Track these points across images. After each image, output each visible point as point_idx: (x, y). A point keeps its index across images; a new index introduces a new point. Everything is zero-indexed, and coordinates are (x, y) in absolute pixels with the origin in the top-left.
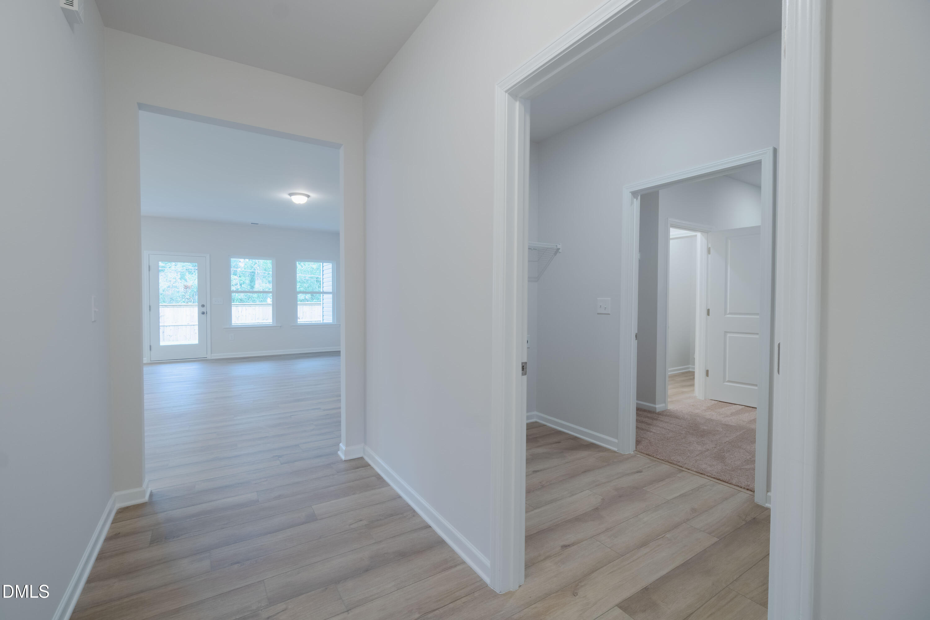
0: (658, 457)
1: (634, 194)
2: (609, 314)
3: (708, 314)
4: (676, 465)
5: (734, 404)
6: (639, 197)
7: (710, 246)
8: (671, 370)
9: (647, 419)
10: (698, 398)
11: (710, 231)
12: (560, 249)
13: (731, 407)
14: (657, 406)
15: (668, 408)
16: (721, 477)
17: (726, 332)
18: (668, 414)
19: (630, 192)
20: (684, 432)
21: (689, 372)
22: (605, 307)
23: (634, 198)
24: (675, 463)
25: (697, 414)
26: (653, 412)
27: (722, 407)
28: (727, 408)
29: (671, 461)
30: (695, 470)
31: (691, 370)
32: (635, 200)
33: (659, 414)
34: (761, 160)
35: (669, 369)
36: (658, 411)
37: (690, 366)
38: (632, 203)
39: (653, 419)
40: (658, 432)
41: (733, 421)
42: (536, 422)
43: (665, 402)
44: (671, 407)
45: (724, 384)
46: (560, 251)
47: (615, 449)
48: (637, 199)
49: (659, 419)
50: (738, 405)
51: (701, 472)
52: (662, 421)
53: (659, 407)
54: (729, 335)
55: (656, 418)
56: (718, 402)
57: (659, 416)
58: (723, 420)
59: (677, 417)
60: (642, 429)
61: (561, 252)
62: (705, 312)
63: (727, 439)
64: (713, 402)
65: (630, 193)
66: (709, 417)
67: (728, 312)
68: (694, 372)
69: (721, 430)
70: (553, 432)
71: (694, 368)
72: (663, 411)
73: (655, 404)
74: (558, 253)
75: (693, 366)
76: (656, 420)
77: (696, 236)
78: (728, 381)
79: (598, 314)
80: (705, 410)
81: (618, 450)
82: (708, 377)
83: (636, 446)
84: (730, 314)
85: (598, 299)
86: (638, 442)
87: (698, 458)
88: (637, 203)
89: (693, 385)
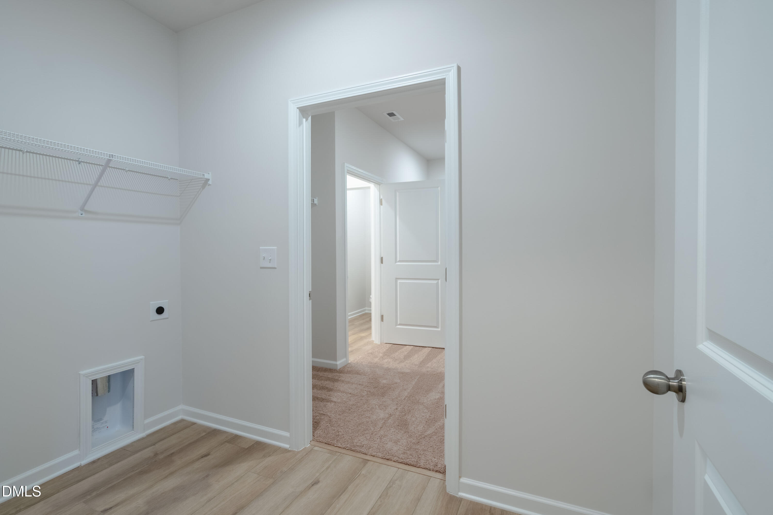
0: (339, 445)
1: (304, 111)
2: (275, 268)
3: (382, 262)
4: (360, 452)
5: (405, 345)
6: (310, 118)
7: (382, 197)
8: (351, 315)
9: (327, 382)
10: (375, 343)
11: (382, 184)
12: (209, 180)
13: (403, 349)
14: (338, 363)
15: (349, 362)
16: (408, 460)
17: (397, 279)
18: (349, 369)
19: (298, 108)
20: (365, 393)
21: (366, 314)
22: (270, 258)
23: (304, 118)
24: (358, 449)
25: (376, 365)
26: (335, 370)
27: (396, 350)
28: (400, 351)
29: (354, 448)
30: (380, 455)
31: (367, 312)
32: (304, 120)
33: (341, 371)
34: (445, 79)
35: (349, 314)
36: (339, 368)
37: (366, 308)
38: (300, 123)
39: (334, 380)
40: (339, 401)
41: (405, 366)
42: (182, 421)
43: (345, 356)
44: (352, 359)
45: (397, 327)
46: (210, 182)
47: (287, 446)
48: (307, 120)
49: (340, 379)
50: (408, 346)
51: (387, 458)
52: (343, 381)
53: (340, 363)
54: (399, 281)
55: (337, 378)
56: (392, 345)
57: (340, 374)
58: (398, 367)
59: (358, 373)
60: (322, 400)
61: (210, 185)
62: (379, 260)
63: (406, 394)
64: (388, 345)
65: (298, 110)
66: (387, 366)
67: (398, 260)
68: (371, 314)
69: (399, 381)
70: (204, 434)
71: (371, 310)
72: (344, 367)
73: (336, 361)
74: (207, 185)
75: (369, 308)
76: (337, 380)
77: (369, 188)
78: (399, 324)
79: (261, 268)
80: (382, 358)
81: (290, 447)
82: (382, 322)
83: (313, 432)
84: (400, 261)
85: (260, 248)
86: (316, 424)
87: (382, 433)
88: (307, 125)
89: (370, 328)
